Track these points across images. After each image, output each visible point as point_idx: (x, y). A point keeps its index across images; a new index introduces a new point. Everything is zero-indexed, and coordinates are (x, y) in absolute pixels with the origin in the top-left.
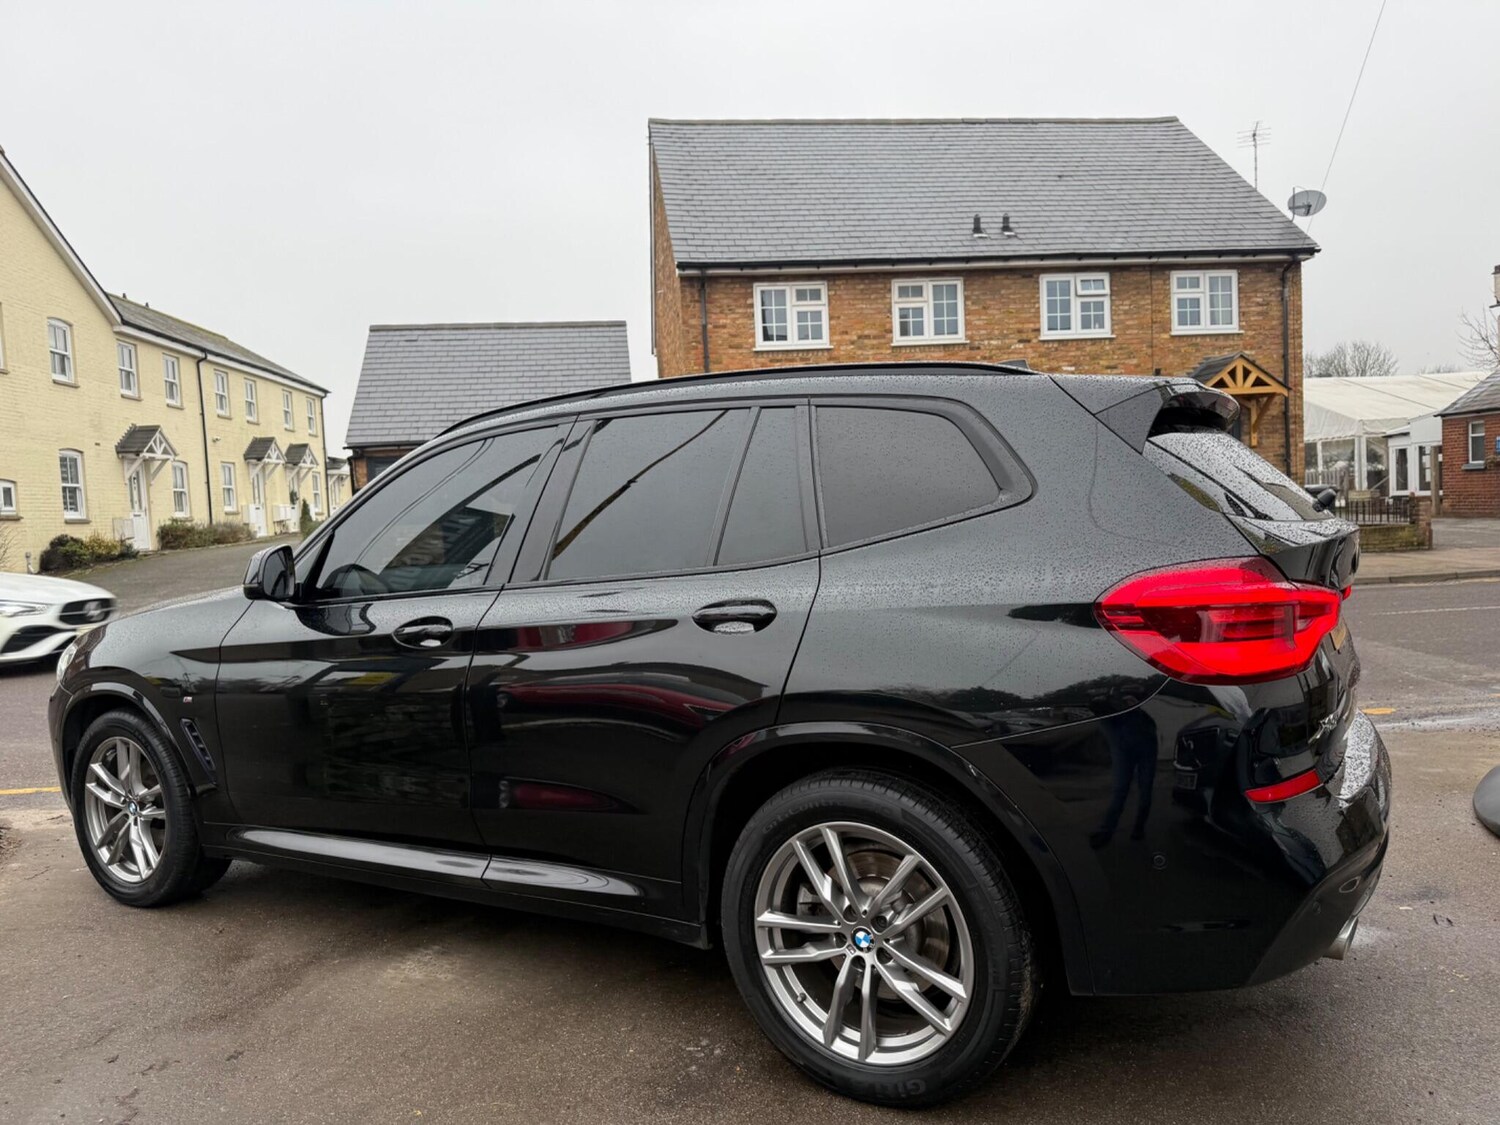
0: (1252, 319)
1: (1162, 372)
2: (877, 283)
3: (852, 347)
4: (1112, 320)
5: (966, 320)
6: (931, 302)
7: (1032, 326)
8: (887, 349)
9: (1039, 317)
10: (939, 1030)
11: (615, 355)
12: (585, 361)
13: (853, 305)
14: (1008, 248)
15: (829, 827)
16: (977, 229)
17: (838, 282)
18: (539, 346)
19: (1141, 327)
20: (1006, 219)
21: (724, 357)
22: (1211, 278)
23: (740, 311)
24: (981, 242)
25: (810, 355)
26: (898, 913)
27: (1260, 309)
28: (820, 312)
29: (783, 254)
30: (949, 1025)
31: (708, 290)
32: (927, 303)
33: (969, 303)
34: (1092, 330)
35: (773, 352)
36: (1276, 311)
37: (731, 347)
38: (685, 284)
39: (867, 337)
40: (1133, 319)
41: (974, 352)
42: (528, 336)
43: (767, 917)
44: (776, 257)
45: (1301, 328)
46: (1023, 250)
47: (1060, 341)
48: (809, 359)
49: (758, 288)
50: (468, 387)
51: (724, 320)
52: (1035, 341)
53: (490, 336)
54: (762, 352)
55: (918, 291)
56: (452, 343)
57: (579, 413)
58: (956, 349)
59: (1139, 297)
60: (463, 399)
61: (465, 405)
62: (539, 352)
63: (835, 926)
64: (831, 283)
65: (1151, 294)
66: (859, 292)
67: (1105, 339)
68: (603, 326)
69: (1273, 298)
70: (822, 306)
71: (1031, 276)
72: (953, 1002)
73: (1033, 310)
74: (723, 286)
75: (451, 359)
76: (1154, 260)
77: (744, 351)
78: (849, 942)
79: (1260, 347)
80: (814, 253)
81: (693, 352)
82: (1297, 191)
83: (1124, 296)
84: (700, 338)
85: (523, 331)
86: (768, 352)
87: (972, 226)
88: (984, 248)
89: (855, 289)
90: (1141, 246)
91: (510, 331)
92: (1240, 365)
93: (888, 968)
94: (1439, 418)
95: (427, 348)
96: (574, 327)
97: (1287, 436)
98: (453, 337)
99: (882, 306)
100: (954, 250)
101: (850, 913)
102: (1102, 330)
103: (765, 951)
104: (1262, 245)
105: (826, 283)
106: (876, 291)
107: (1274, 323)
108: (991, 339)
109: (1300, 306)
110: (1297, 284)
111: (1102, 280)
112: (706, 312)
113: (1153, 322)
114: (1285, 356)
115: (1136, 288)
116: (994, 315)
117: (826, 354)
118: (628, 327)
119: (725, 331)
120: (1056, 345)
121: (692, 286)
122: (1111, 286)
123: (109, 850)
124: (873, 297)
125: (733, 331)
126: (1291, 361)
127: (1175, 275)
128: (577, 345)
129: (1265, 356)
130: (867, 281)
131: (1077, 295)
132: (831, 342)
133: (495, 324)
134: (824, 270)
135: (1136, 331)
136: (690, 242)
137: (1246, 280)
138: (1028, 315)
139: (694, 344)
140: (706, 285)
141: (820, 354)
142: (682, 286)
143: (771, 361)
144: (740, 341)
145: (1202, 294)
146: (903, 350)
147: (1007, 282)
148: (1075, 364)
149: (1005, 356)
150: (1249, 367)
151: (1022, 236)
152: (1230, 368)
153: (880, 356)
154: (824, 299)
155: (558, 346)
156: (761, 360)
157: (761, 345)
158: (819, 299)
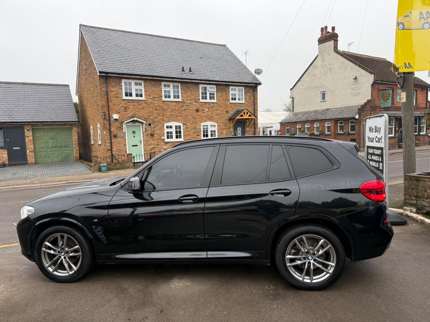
0: (247, 100)
1: (228, 112)
2: (158, 83)
3: (151, 100)
4: (217, 98)
5: (181, 95)
6: (172, 89)
7: (198, 98)
8: (161, 101)
9: (199, 96)
10: (328, 273)
12: (56, 97)
13: (151, 88)
14: (192, 77)
15: (304, 236)
16: (183, 70)
17: (147, 81)
18: (39, 91)
20: (190, 68)
21: (113, 100)
22: (238, 89)
23: (118, 87)
24: (185, 74)
25: (139, 101)
27: (249, 97)
28: (142, 89)
29: (131, 72)
30: (330, 271)
31: (108, 80)
32: (171, 89)
33: (182, 90)
34: (212, 100)
35: (128, 100)
36: (252, 98)
37: (115, 97)
38: (101, 78)
39: (156, 97)
40: (221, 98)
41: (184, 104)
42: (34, 87)
43: (288, 257)
44: (129, 72)
45: (257, 102)
46: (196, 78)
47: (205, 103)
48: (139, 103)
49: (123, 81)
50: (15, 104)
51: (113, 90)
52: (199, 102)
53: (21, 87)
54: (125, 100)
55: (169, 86)
56: (6, 88)
57: (220, 144)
58: (179, 103)
59: (223, 92)
60: (14, 108)
62: (39, 93)
63: (303, 256)
64: (145, 81)
65: (225, 92)
66: (153, 85)
67: (215, 103)
68: (61, 86)
69: (252, 95)
70: (142, 87)
71: (197, 85)
73: (198, 94)
74: (112, 79)
76: (226, 83)
77: (119, 99)
78: (307, 259)
79: (249, 107)
80: (140, 72)
81: (103, 98)
82: (256, 68)
83: (219, 92)
84: (106, 94)
85: (32, 86)
86: (127, 100)
87: (182, 69)
88: (186, 76)
89: (151, 84)
90: (223, 79)
91: (28, 85)
92: (246, 111)
93: (317, 263)
94: (280, 124)
96: (51, 85)
97: (255, 129)
98: (6, 86)
99: (159, 89)
100: (178, 76)
102: (214, 100)
103: (287, 264)
104: (250, 81)
105: (143, 81)
106: (157, 85)
107: (252, 101)
108: (188, 101)
109: (257, 97)
110: (257, 91)
111: (214, 87)
112: (107, 87)
114: (254, 109)
115: (222, 90)
116: (188, 94)
117: (144, 101)
118: (70, 87)
119: (113, 92)
120: (204, 103)
121: (103, 78)
122: (216, 89)
123: (53, 268)
124: (157, 86)
125: (116, 93)
126: (255, 110)
127: (231, 87)
128: (53, 92)
129: (250, 109)
130: (155, 82)
131: (208, 91)
132: (145, 98)
133: (21, 83)
134: (143, 77)
135: (222, 101)
136: (102, 65)
137: (246, 90)
138: (197, 95)
139: (104, 96)
140: (107, 79)
141: (142, 101)
142: (99, 78)
143: (128, 102)
144: (118, 96)
145: (237, 92)
146: (165, 102)
147: (191, 86)
148: (208, 109)
149: (192, 106)
150: (248, 112)
151: (194, 74)
152: (244, 112)
153: (159, 103)
154: (143, 86)
155: (46, 91)
156: (125, 102)
157: (125, 97)
158: (141, 85)
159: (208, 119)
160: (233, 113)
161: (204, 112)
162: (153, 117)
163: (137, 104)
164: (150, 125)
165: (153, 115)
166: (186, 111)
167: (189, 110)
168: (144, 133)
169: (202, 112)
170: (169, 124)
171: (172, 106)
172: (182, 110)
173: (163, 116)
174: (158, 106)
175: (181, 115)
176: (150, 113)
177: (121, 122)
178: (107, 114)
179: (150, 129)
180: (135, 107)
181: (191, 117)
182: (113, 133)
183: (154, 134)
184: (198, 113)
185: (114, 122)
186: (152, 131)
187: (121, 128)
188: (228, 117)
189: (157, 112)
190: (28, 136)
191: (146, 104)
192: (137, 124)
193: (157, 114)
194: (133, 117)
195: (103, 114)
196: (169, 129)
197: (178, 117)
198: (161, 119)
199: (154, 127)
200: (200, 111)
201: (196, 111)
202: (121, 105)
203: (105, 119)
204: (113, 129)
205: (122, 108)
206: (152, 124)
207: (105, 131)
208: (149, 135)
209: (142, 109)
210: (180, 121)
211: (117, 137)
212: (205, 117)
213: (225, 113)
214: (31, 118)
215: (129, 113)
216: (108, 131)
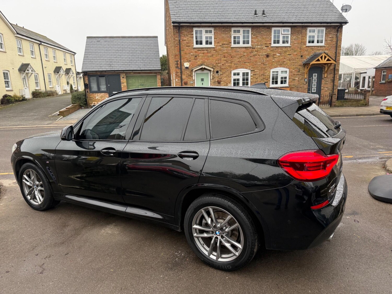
0: (328, 42)
1: (303, 56)
2: (228, 29)
3: (220, 47)
4: (291, 41)
5: (251, 40)
6: (242, 35)
7: (269, 42)
8: (230, 48)
9: (271, 40)
10: (235, 255)
11: (155, 46)
12: (146, 48)
13: (221, 35)
14: (263, 20)
15: (211, 207)
16: (256, 14)
17: (217, 28)
18: (134, 43)
19: (298, 43)
20: (264, 11)
21: (185, 49)
22: (318, 30)
23: (190, 36)
24: (256, 18)
26: (226, 228)
27: (331, 39)
28: (212, 37)
29: (202, 20)
30: (237, 254)
31: (181, 30)
33: (252, 35)
34: (285, 44)
35: (198, 48)
36: (335, 40)
37: (187, 46)
38: (175, 28)
39: (224, 44)
40: (296, 41)
41: (253, 49)
43: (195, 226)
44: (200, 20)
46: (268, 21)
47: (276, 47)
48: (208, 50)
49: (195, 29)
50: (114, 55)
51: (185, 38)
52: (270, 47)
53: (120, 40)
54: (195, 48)
55: (239, 31)
56: (110, 42)
58: (249, 48)
59: (298, 35)
61: (114, 60)
62: (134, 45)
63: (211, 229)
64: (215, 28)
66: (222, 31)
67: (288, 47)
68: (152, 37)
69: (334, 36)
70: (212, 35)
71: (270, 28)
72: (239, 249)
73: (270, 38)
74: (185, 28)
75: (110, 47)
76: (303, 24)
77: (190, 47)
78: (215, 233)
79: (330, 50)
80: (210, 20)
81: (176, 48)
82: (344, 5)
83: (294, 35)
84: (178, 44)
85: (129, 39)
86: (197, 48)
87: (254, 13)
88: (257, 20)
90: (300, 20)
91: (126, 39)
92: (324, 55)
93: (224, 240)
94: (375, 69)
95: (103, 43)
96: (143, 38)
97: (334, 75)
98: (110, 40)
99: (228, 35)
100: (249, 20)
101: (215, 227)
102: (288, 44)
103: (194, 234)
104: (333, 21)
105: (213, 28)
106: (227, 31)
107: (334, 43)
108: (258, 46)
109: (341, 38)
110: (341, 32)
111: (289, 30)
112: (180, 36)
113: (302, 42)
114: (336, 53)
115: (298, 32)
116: (259, 39)
117: (213, 49)
118: (158, 38)
119: (185, 41)
120: (275, 48)
122: (291, 31)
123: (30, 196)
124: (226, 33)
125: (188, 42)
127: (309, 29)
128: (144, 43)
129: (330, 52)
130: (225, 28)
131: (282, 34)
132: (214, 45)
134: (213, 24)
135: (297, 45)
136: (176, 15)
137: (328, 31)
138: (268, 39)
139: (176, 45)
140: (180, 29)
141: (211, 49)
142: (173, 28)
143: (198, 51)
144: (189, 45)
145: (315, 34)
146: (234, 48)
147: (263, 30)
148: (280, 54)
149: (262, 51)
150: (326, 56)
151: (267, 16)
152: (321, 56)
153: (228, 50)
154: (213, 33)
155: (139, 43)
156: (195, 50)
157: (195, 46)
158: (212, 33)
159: (279, 65)
160: (309, 57)
161: (275, 58)
162: (221, 65)
163: (206, 52)
164: (217, 72)
165: (221, 62)
166: (255, 57)
167: (259, 55)
168: (212, 80)
169: (272, 57)
170: (236, 71)
171: (241, 52)
172: (251, 55)
173: (231, 63)
174: (226, 53)
175: (249, 61)
176: (218, 61)
177: (191, 70)
178: (179, 63)
179: (217, 76)
180: (204, 55)
181: (261, 64)
182: (184, 81)
183: (221, 81)
184: (268, 59)
185: (185, 70)
186: (219, 79)
187: (191, 76)
188: (303, 62)
189: (225, 59)
190: (123, 82)
191: (215, 52)
192: (205, 71)
193: (225, 61)
194: (202, 65)
195: (176, 63)
196: (236, 76)
197: (246, 64)
198: (229, 66)
199: (221, 74)
200: (270, 56)
201: (266, 56)
202: (192, 54)
203: (177, 67)
204: (184, 77)
205: (193, 56)
206: (219, 72)
207: (177, 79)
208: (216, 83)
209: (210, 56)
210: (248, 68)
211: (187, 84)
212: (275, 62)
213: (300, 57)
214: (125, 67)
215: (198, 61)
216: (179, 79)
